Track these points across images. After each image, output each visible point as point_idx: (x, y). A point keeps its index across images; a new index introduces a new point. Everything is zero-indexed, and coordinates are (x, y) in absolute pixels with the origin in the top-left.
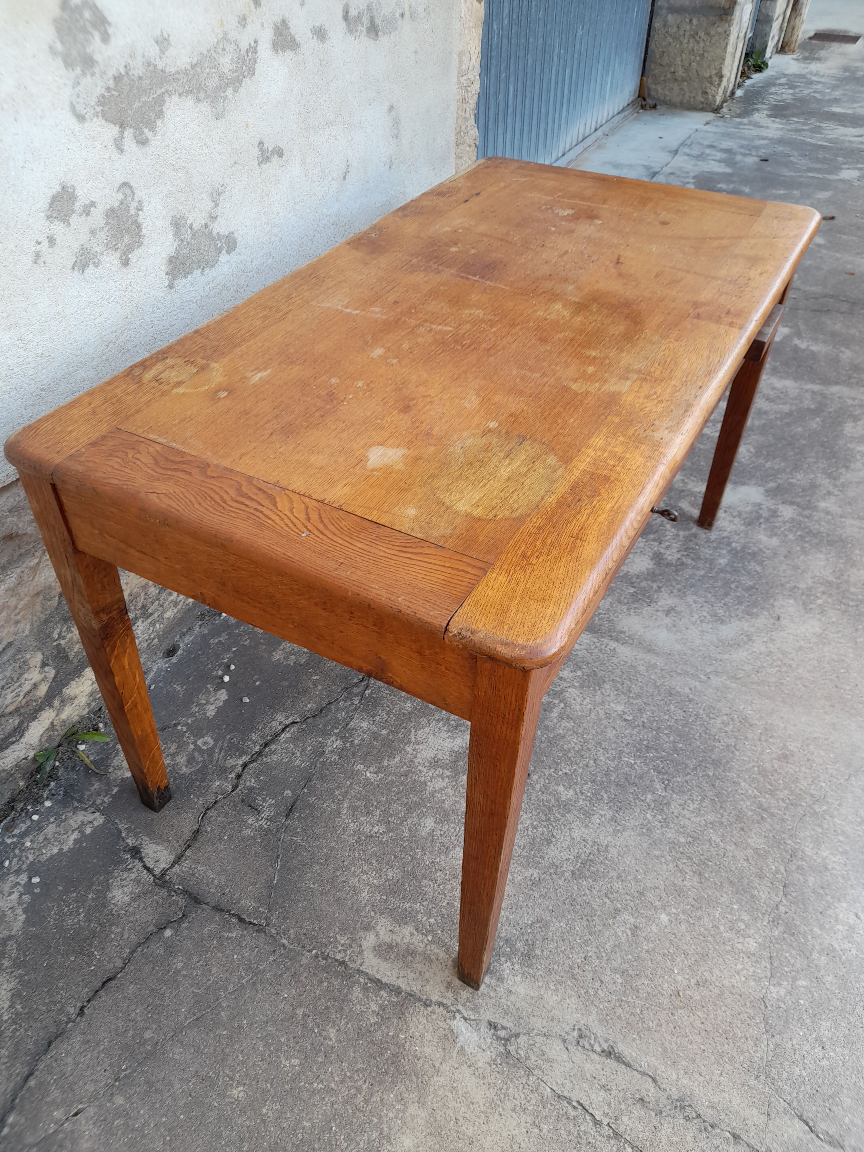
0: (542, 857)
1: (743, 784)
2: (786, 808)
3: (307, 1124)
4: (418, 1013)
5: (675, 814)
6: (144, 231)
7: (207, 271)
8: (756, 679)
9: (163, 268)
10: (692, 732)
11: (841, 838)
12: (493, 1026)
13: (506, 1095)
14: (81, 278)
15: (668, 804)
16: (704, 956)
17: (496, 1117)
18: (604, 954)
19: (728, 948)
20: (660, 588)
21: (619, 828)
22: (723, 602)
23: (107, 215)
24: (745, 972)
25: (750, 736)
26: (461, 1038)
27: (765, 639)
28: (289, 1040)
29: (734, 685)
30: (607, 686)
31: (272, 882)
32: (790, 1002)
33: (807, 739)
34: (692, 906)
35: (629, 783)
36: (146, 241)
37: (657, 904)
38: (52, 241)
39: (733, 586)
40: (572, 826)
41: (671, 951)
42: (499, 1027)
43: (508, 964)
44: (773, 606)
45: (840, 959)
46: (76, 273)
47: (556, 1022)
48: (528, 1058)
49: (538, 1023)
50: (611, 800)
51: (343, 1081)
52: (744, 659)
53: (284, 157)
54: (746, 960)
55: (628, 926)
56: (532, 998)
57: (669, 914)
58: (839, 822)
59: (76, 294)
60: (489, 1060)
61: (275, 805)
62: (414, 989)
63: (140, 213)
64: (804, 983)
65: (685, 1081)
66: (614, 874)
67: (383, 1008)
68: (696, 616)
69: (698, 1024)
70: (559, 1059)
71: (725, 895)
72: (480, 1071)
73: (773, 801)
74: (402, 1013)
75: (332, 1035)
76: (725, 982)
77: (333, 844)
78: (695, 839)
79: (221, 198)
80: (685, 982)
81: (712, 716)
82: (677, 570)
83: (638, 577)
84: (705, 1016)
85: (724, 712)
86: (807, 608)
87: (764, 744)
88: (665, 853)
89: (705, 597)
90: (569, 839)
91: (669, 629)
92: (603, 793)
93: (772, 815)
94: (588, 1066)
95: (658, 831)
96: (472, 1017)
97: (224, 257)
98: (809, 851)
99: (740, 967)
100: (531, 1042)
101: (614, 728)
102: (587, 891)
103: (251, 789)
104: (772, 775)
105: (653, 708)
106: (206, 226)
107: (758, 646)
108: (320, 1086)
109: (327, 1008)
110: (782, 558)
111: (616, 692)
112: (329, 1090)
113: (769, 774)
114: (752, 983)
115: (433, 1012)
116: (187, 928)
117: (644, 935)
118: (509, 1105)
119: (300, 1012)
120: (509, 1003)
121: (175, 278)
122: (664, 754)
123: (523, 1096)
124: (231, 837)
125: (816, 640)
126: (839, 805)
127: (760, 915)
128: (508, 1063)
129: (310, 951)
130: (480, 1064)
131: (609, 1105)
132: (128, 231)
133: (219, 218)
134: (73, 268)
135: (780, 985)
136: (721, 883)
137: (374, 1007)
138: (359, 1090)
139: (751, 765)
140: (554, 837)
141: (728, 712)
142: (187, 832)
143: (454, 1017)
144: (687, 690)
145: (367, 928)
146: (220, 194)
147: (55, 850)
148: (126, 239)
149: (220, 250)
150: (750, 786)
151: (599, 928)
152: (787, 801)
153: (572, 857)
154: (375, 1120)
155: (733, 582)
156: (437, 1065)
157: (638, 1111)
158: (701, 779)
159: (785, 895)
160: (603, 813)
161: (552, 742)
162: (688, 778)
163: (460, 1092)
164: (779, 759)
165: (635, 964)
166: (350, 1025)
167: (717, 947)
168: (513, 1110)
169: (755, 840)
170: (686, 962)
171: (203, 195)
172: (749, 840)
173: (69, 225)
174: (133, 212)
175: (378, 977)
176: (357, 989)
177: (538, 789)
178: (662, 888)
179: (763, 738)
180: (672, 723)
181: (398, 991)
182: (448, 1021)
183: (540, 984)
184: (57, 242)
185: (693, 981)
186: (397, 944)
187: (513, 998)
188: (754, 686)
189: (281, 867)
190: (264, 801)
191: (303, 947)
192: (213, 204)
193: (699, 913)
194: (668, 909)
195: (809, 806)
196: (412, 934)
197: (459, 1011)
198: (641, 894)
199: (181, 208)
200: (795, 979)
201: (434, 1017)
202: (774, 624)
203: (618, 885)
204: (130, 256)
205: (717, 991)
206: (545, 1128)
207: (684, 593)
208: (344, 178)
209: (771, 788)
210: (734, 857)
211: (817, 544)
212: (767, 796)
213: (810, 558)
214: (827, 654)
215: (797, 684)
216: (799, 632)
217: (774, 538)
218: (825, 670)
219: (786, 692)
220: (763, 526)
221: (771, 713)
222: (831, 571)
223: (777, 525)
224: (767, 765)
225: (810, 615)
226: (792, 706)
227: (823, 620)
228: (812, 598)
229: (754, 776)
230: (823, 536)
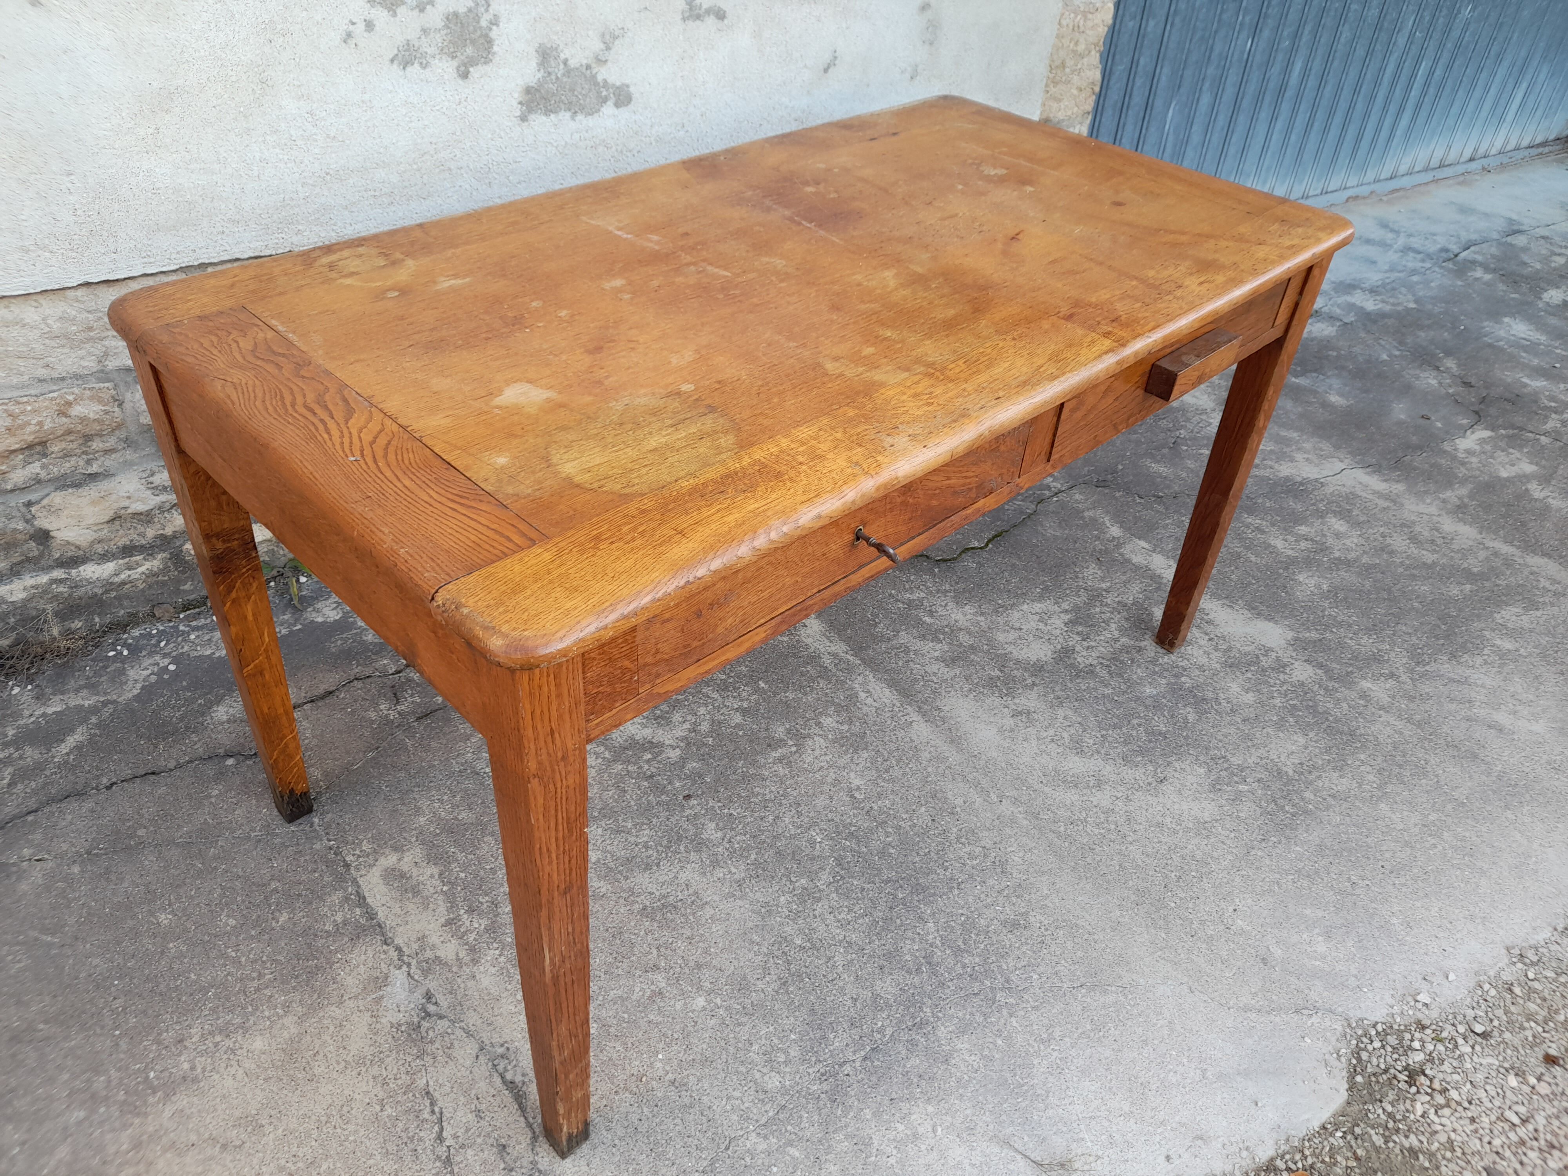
0: (626, 878)
1: (930, 925)
2: (960, 975)
3: (193, 976)
4: (371, 945)
5: (816, 913)
6: (495, 49)
7: (580, 117)
8: (1062, 829)
9: (516, 95)
10: (921, 845)
11: (999, 1042)
12: (429, 996)
13: (382, 1061)
14: (401, 73)
15: (819, 899)
16: (706, 1061)
17: (354, 1073)
18: (601, 998)
19: (743, 1069)
20: (1034, 684)
21: (738, 893)
22: (1104, 732)
23: (447, 19)
24: (738, 1102)
25: (991, 882)
26: (389, 989)
27: (1119, 794)
28: (243, 901)
29: (1025, 822)
30: (865, 754)
31: (353, 765)
32: (760, 1162)
33: (1064, 921)
34: (744, 1008)
35: (793, 858)
36: (496, 60)
37: (707, 985)
38: (369, 26)
39: (1135, 722)
40: (688, 866)
41: (676, 1036)
42: (434, 1000)
43: (497, 952)
44: (1169, 764)
45: (868, 1157)
46: (395, 66)
47: (491, 1028)
48: (432, 1042)
49: (472, 1019)
50: (757, 864)
51: (254, 961)
52: (1068, 802)
53: (726, 21)
54: (752, 1092)
55: (653, 987)
56: (489, 994)
57: (709, 1002)
58: (1015, 1024)
59: (391, 88)
60: (394, 1022)
61: (419, 705)
62: (388, 922)
63: (494, 28)
64: (797, 1154)
66: (687, 932)
67: (345, 923)
68: (1051, 732)
69: (634, 1118)
70: (461, 1061)
71: (792, 1019)
72: (379, 1026)
73: (951, 961)
74: (358, 937)
75: (282, 920)
76: (705, 1099)
77: (436, 763)
78: (813, 947)
79: (617, 42)
80: (661, 1073)
81: (963, 840)
82: (1077, 676)
83: (1018, 662)
84: (650, 1115)
85: (983, 843)
86: (1215, 787)
87: (1001, 899)
88: (766, 943)
89: (1086, 718)
90: (672, 875)
91: (1001, 730)
92: (754, 852)
93: (935, 973)
94: (482, 1085)
95: (778, 919)
96: (416, 977)
97: (609, 109)
98: (942, 1032)
99: (737, 1093)
100: (449, 1031)
101: (831, 798)
102: (642, 933)
103: (409, 680)
104: (977, 935)
105: (898, 799)
106: (588, 67)
107: (1103, 798)
108: (233, 954)
109: (299, 895)
110: (1239, 720)
111: (869, 765)
112: (236, 962)
113: (975, 931)
114: (735, 1118)
115: (385, 952)
116: (248, 766)
117: (662, 1004)
118: (375, 1070)
119: (274, 885)
120: (462, 986)
121: (530, 110)
122: (865, 850)
123: (395, 1071)
124: (353, 711)
125: (1191, 825)
126: (1034, 1008)
127: (813, 1059)
128: (410, 1035)
129: (329, 840)
130: (384, 1020)
131: (467, 1130)
132: (473, 42)
133: (609, 64)
134: (392, 61)
135: (766, 1138)
136: (800, 1005)
137: (339, 918)
138: (260, 976)
139: (960, 911)
140: (658, 865)
141: (988, 846)
142: (322, 689)
143: (400, 968)
144: (959, 801)
145: (396, 849)
146: (616, 38)
147: (208, 652)
148: (470, 50)
149: (605, 100)
150: (938, 931)
151: (620, 971)
152: (969, 969)
153: (658, 893)
154: (250, 1009)
155: (1139, 717)
156: (346, 997)
157: (490, 1155)
158: (883, 895)
159: (865, 1058)
160: (733, 870)
161: (745, 778)
162: (866, 886)
163: (342, 1032)
165: (625, 1025)
166: (304, 920)
167: (731, 1061)
168: (374, 1078)
169: (886, 987)
170: (681, 1055)
171: (590, 33)
172: (878, 982)
173: (395, 15)
174: (484, 23)
175: (366, 895)
176: (339, 894)
177: (685, 814)
178: (727, 973)
179: (1006, 892)
180: (906, 825)
181: (371, 915)
182: (391, 968)
183: (509, 987)
184: (377, 28)
185: (670, 1076)
186: (411, 876)
187: (471, 983)
188: (1051, 836)
189: (373, 758)
190: (412, 696)
191: (327, 834)
192: (602, 46)
193: (744, 1019)
194: (712, 996)
195: (992, 989)
196: (432, 876)
197: (409, 965)
198: (699, 966)
199: (555, 37)
200: (789, 1144)
201: (383, 956)
202: (1150, 784)
203: (681, 945)
204: (471, 69)
205: (687, 1101)
206: (389, 1110)
207: (1061, 702)
208: (826, 71)
209: (963, 947)
210: (842, 988)
211: (1308, 725)
212: (948, 952)
213: (1281, 735)
214: (1190, 847)
215: (1112, 859)
216: (1176, 806)
217: (1251, 694)
218: (1169, 862)
219: (1089, 860)
220: (1249, 675)
221: (1043, 873)
222: (1297, 761)
223: (1272, 681)
224: (982, 921)
225: (1212, 796)
226: (1080, 878)
227: (1225, 809)
228: (1236, 779)
229: (953, 924)
230: (1327, 719)
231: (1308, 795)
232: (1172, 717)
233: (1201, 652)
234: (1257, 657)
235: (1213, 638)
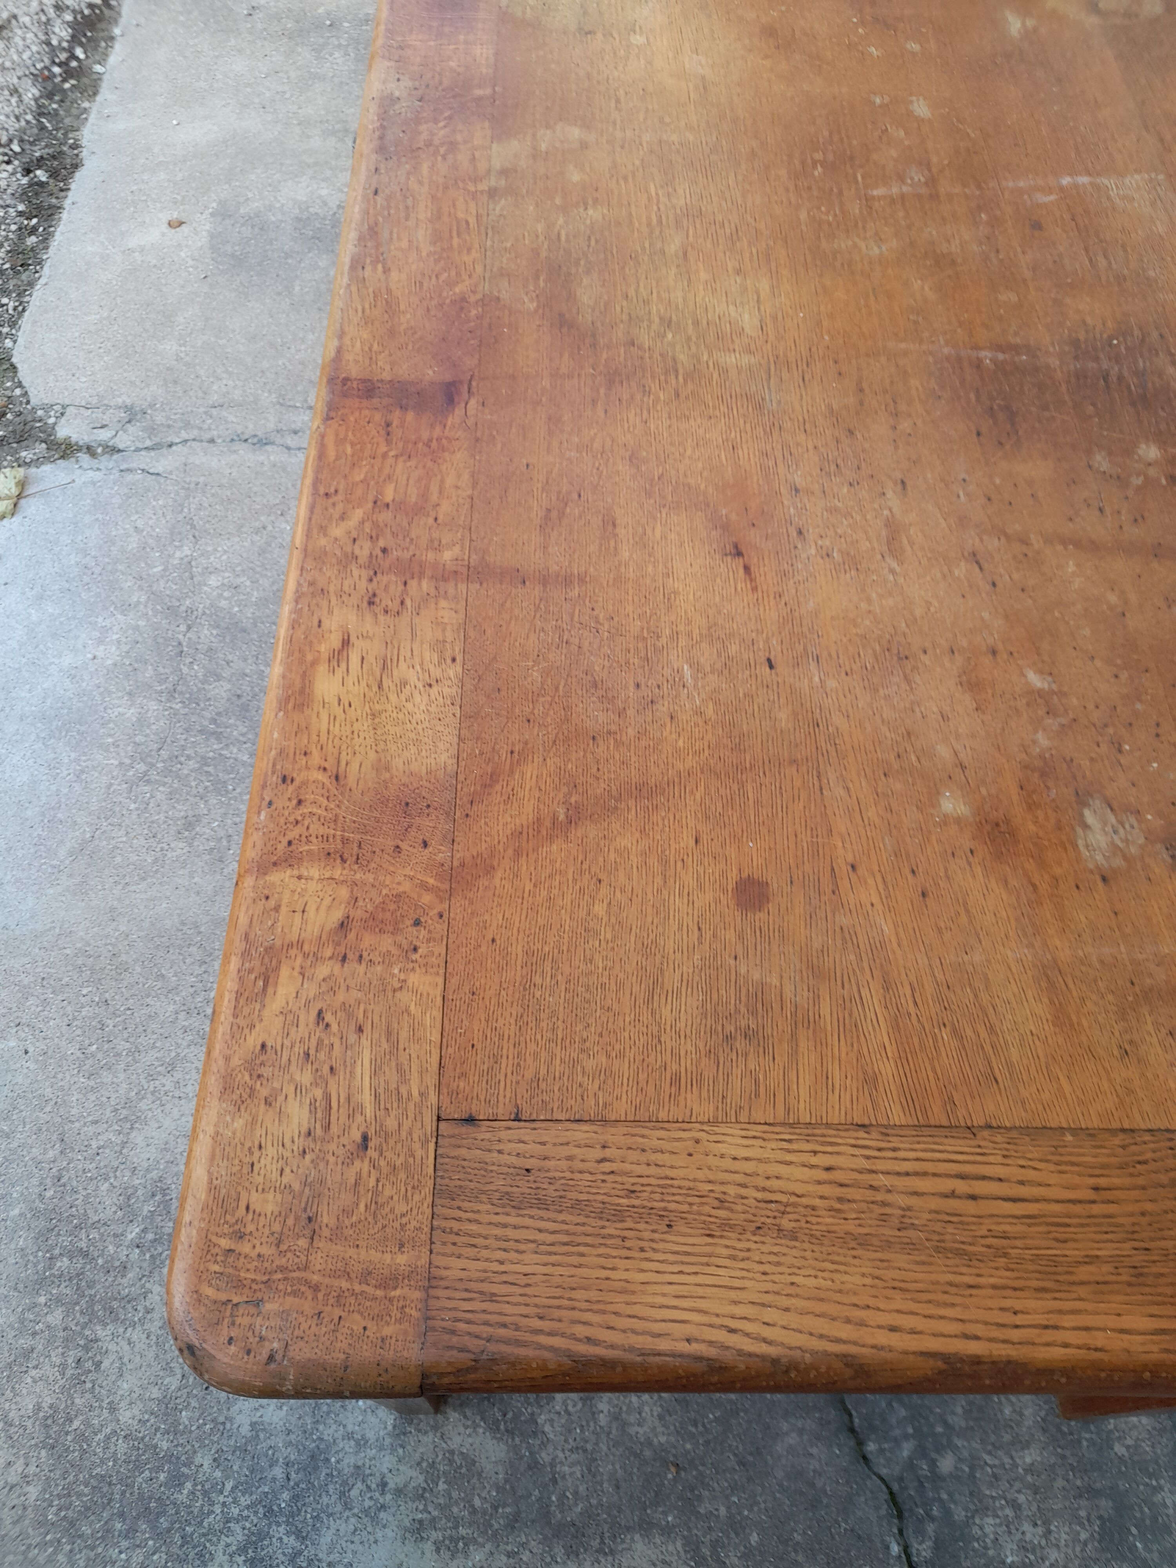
1: (245, 758)
2: (183, 748)
11: (110, 740)
16: (262, 552)
19: (239, 569)
24: (218, 555)
33: (157, 871)
45: (116, 607)
54: (218, 566)
58: (112, 761)
64: (155, 570)
65: (262, 458)
71: (250, 615)
73: (201, 751)
76: (237, 539)
87: (222, 833)
98: (153, 705)
99: (225, 557)
104: (206, 788)
113: (211, 788)
114: (210, 549)
125: (143, 1105)
126: (111, 785)
127: (208, 612)
135: (182, 559)
136: (256, 626)
139: (238, 790)
150: (236, 759)
152: (182, 759)
159: (180, 644)
164: (198, 818)
167: (251, 565)
169: (221, 690)
172: (229, 687)
179: (225, 843)
185: (270, 528)
193: (275, 588)
195: (152, 765)
200: (165, 570)
209: (206, 769)
210: (245, 660)
211: (139, 1466)
212: (211, 754)
213: (156, 1393)
214: (122, 1076)
215: (175, 975)
216: (176, 1113)
217: (245, 1430)
218: (126, 1035)
219: (193, 949)
220: (278, 1472)
221: (216, 894)
222: (106, 1364)
223: (245, 1500)
224: (215, 801)
225: (154, 1174)
226: (183, 923)
227: (128, 1173)
228: (150, 1236)
229: (232, 776)
230: (122, 1515)
231: (56, 1317)
234: (300, 1536)
235: (383, 1493)
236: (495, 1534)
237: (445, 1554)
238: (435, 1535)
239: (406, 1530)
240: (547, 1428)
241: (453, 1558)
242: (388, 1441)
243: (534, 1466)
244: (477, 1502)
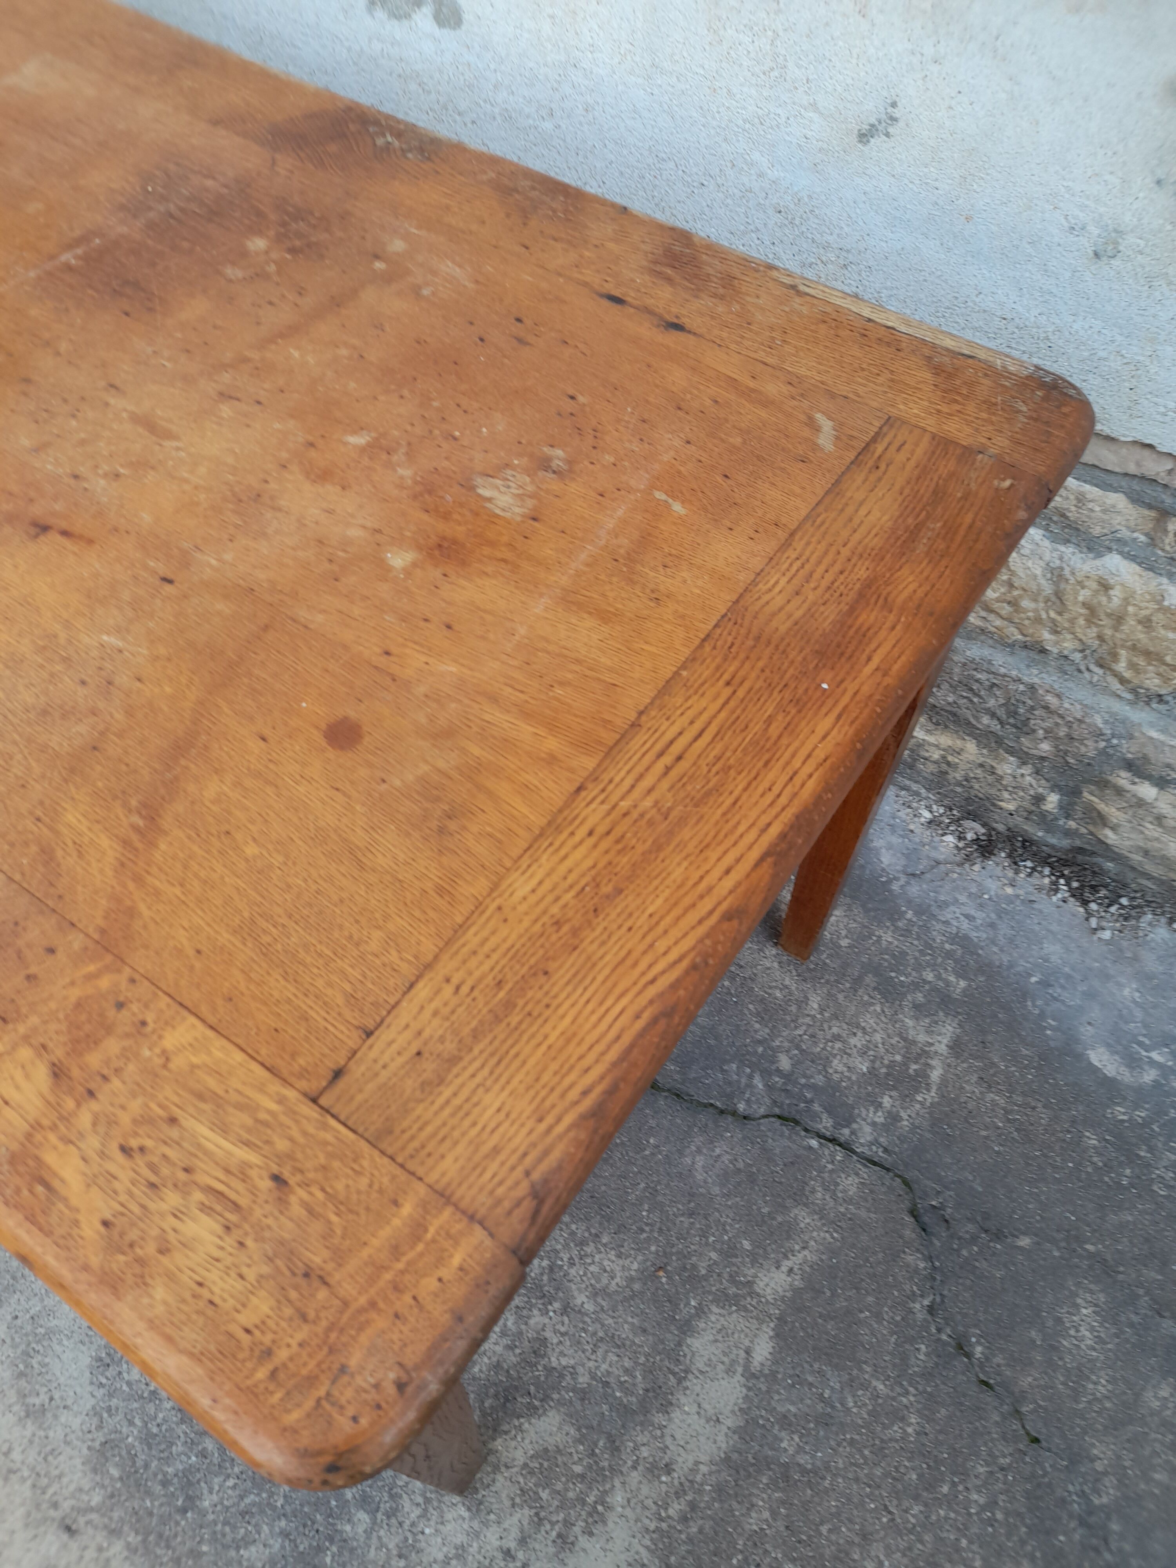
27: (16, 1455)
44: (114, 1533)
202: (55, 1505)
208: (864, 137)
232: (243, 1514)
233: (460, 1539)
235: (514, 1558)
236: (611, 1469)
237: (597, 1529)
238: (577, 1529)
239: (556, 1555)
240: (564, 1361)
241: (604, 1522)
242: (476, 1524)
243: (583, 1395)
244: (578, 1469)
